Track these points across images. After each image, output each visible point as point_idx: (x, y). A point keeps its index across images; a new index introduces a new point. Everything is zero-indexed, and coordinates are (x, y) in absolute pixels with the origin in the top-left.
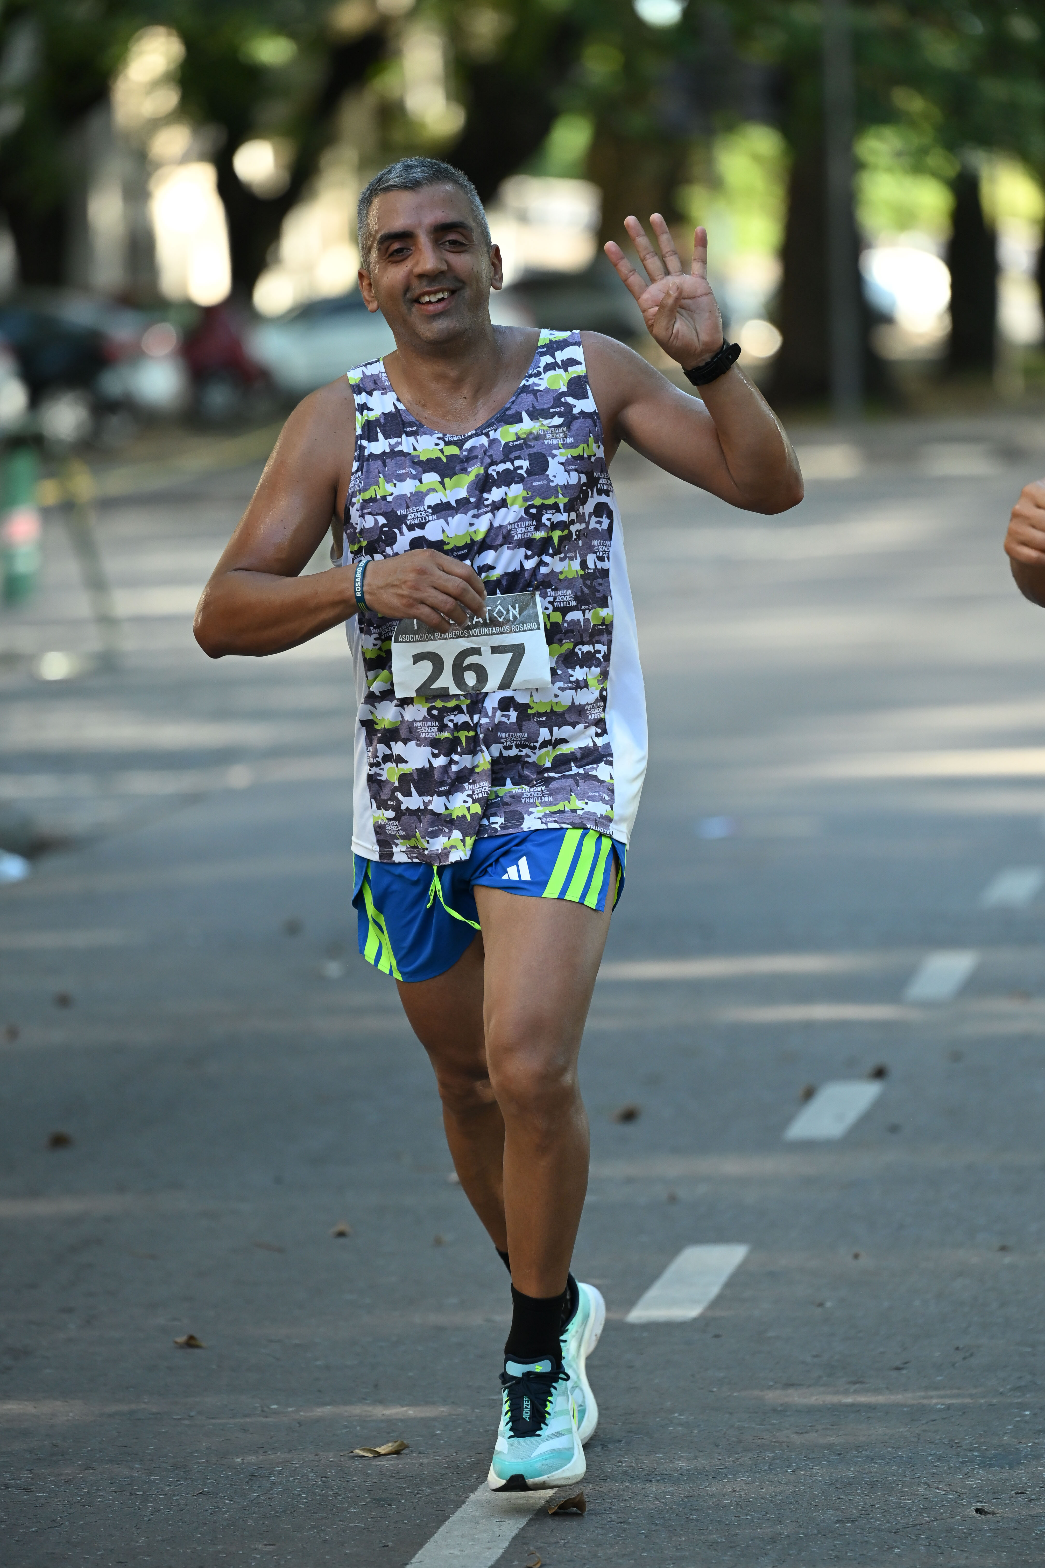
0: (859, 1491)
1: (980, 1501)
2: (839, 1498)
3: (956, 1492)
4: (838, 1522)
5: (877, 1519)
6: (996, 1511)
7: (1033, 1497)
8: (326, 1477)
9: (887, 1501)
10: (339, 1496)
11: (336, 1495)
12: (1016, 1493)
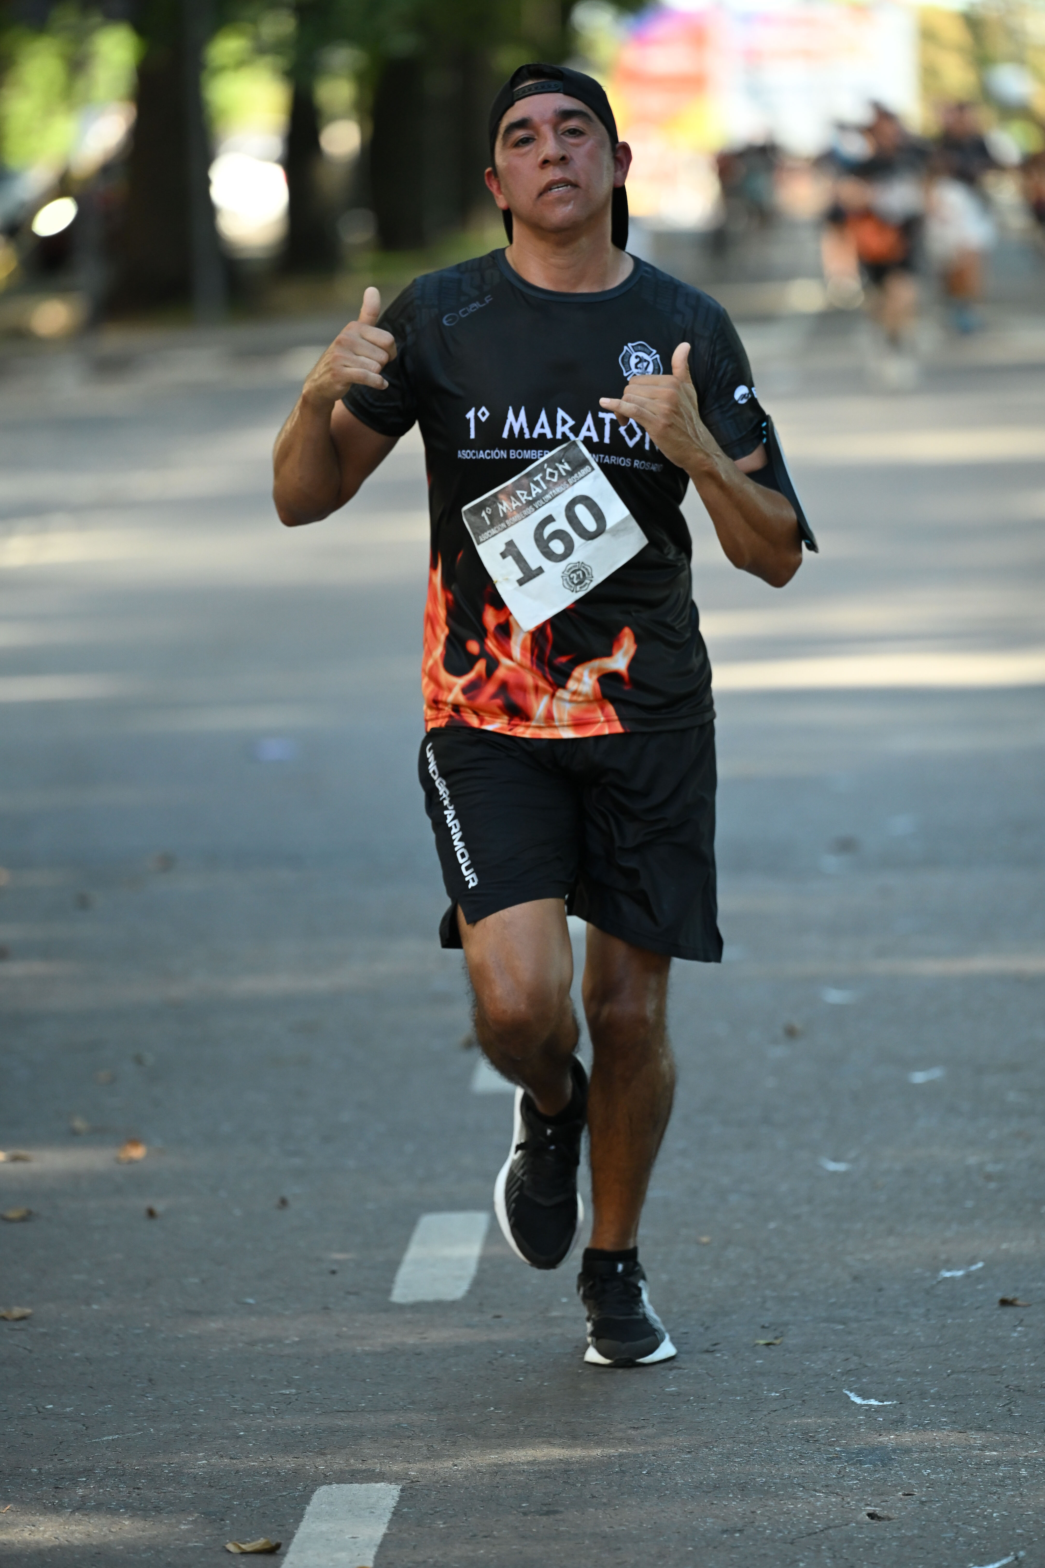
0: (731, 1496)
1: (868, 1505)
2: (712, 1504)
3: (837, 1494)
4: (725, 1531)
5: (766, 1528)
6: (890, 1515)
7: (923, 1499)
8: (138, 1489)
9: (766, 1506)
10: (161, 1510)
11: (158, 1509)
12: (904, 1495)
